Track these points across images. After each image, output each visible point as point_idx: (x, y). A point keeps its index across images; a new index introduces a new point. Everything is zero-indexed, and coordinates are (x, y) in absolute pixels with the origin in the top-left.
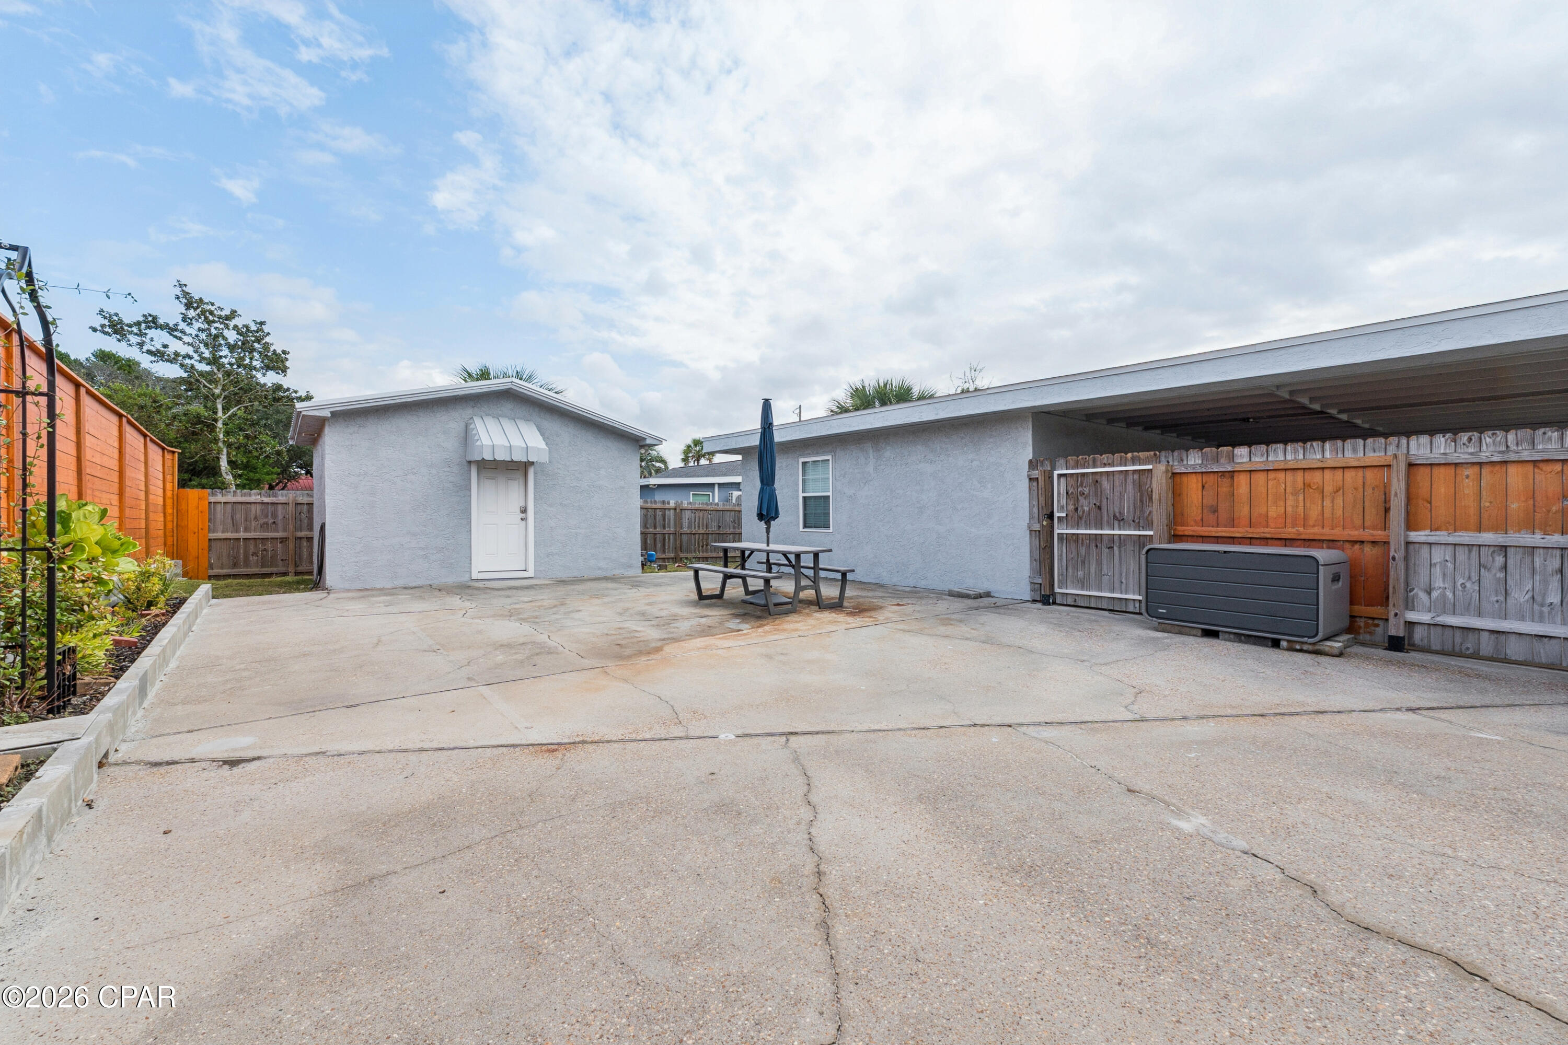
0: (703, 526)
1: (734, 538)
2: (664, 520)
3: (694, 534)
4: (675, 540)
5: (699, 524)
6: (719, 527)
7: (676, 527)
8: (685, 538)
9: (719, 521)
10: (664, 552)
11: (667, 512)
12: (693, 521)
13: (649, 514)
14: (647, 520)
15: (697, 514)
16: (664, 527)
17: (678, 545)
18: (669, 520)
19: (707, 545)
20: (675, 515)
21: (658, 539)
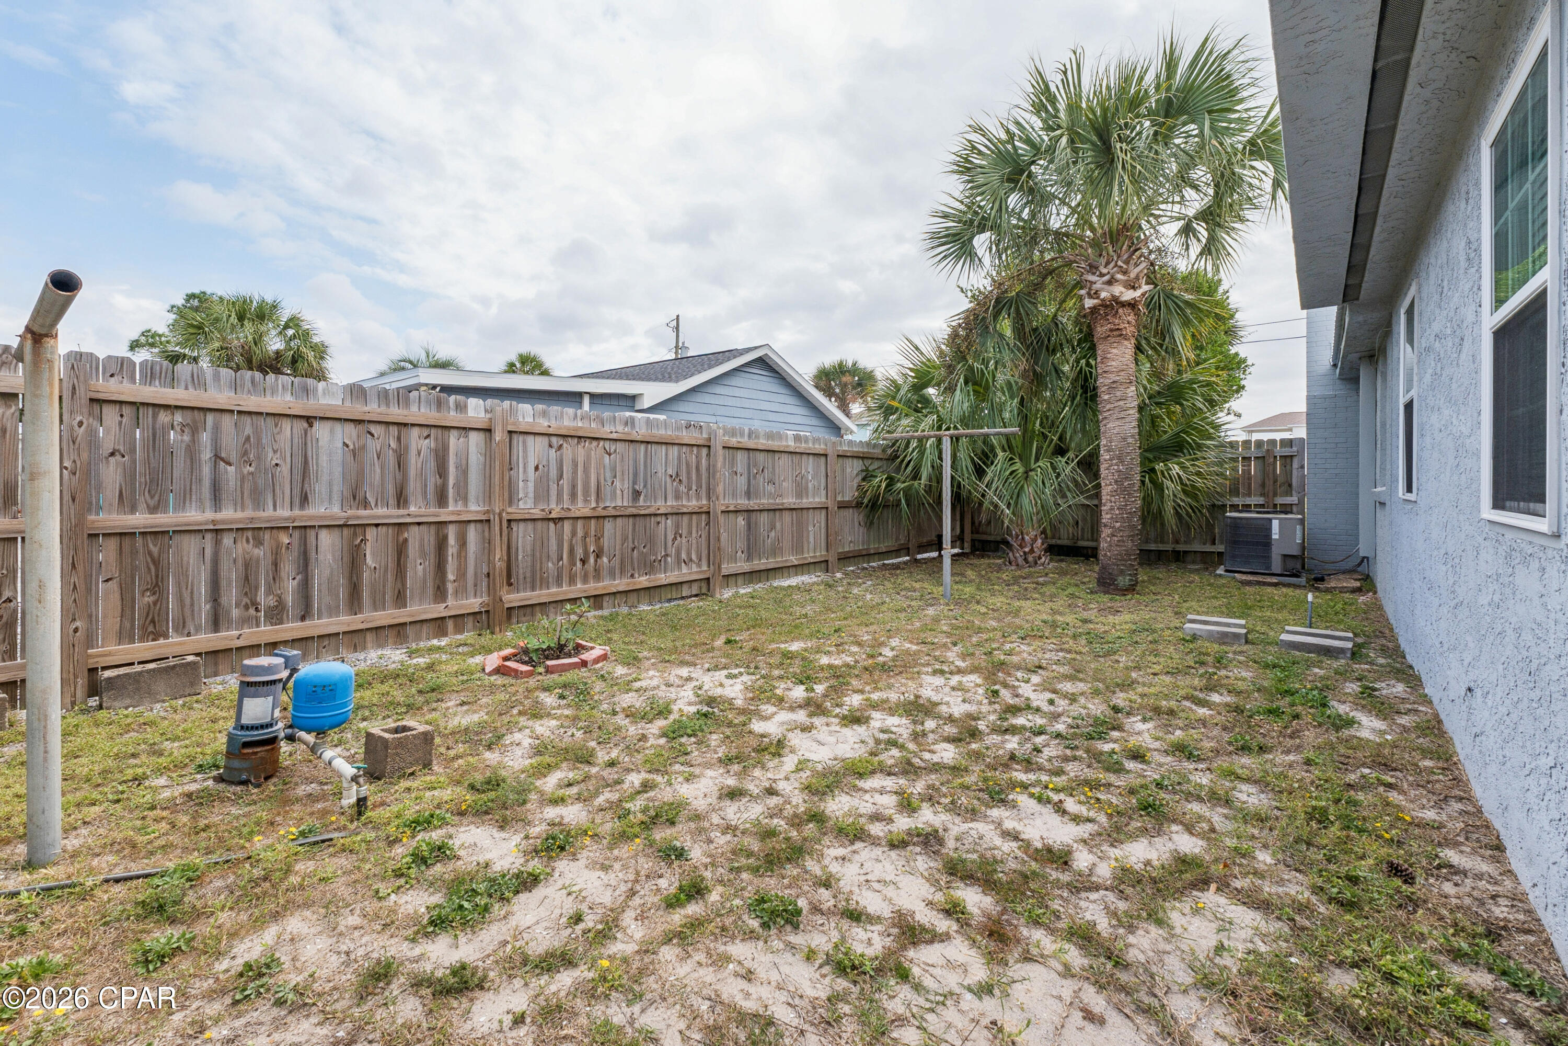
0: (586, 493)
1: (677, 526)
2: (442, 471)
3: (555, 521)
4: (487, 544)
5: (574, 487)
6: (636, 494)
7: (488, 496)
8: (524, 536)
9: (636, 475)
10: (440, 594)
11: (454, 440)
12: (553, 473)
13: (373, 446)
14: (361, 473)
15: (569, 449)
16: (442, 499)
17: (500, 565)
18: (464, 472)
19: (598, 556)
20: (489, 454)
21: (413, 550)
